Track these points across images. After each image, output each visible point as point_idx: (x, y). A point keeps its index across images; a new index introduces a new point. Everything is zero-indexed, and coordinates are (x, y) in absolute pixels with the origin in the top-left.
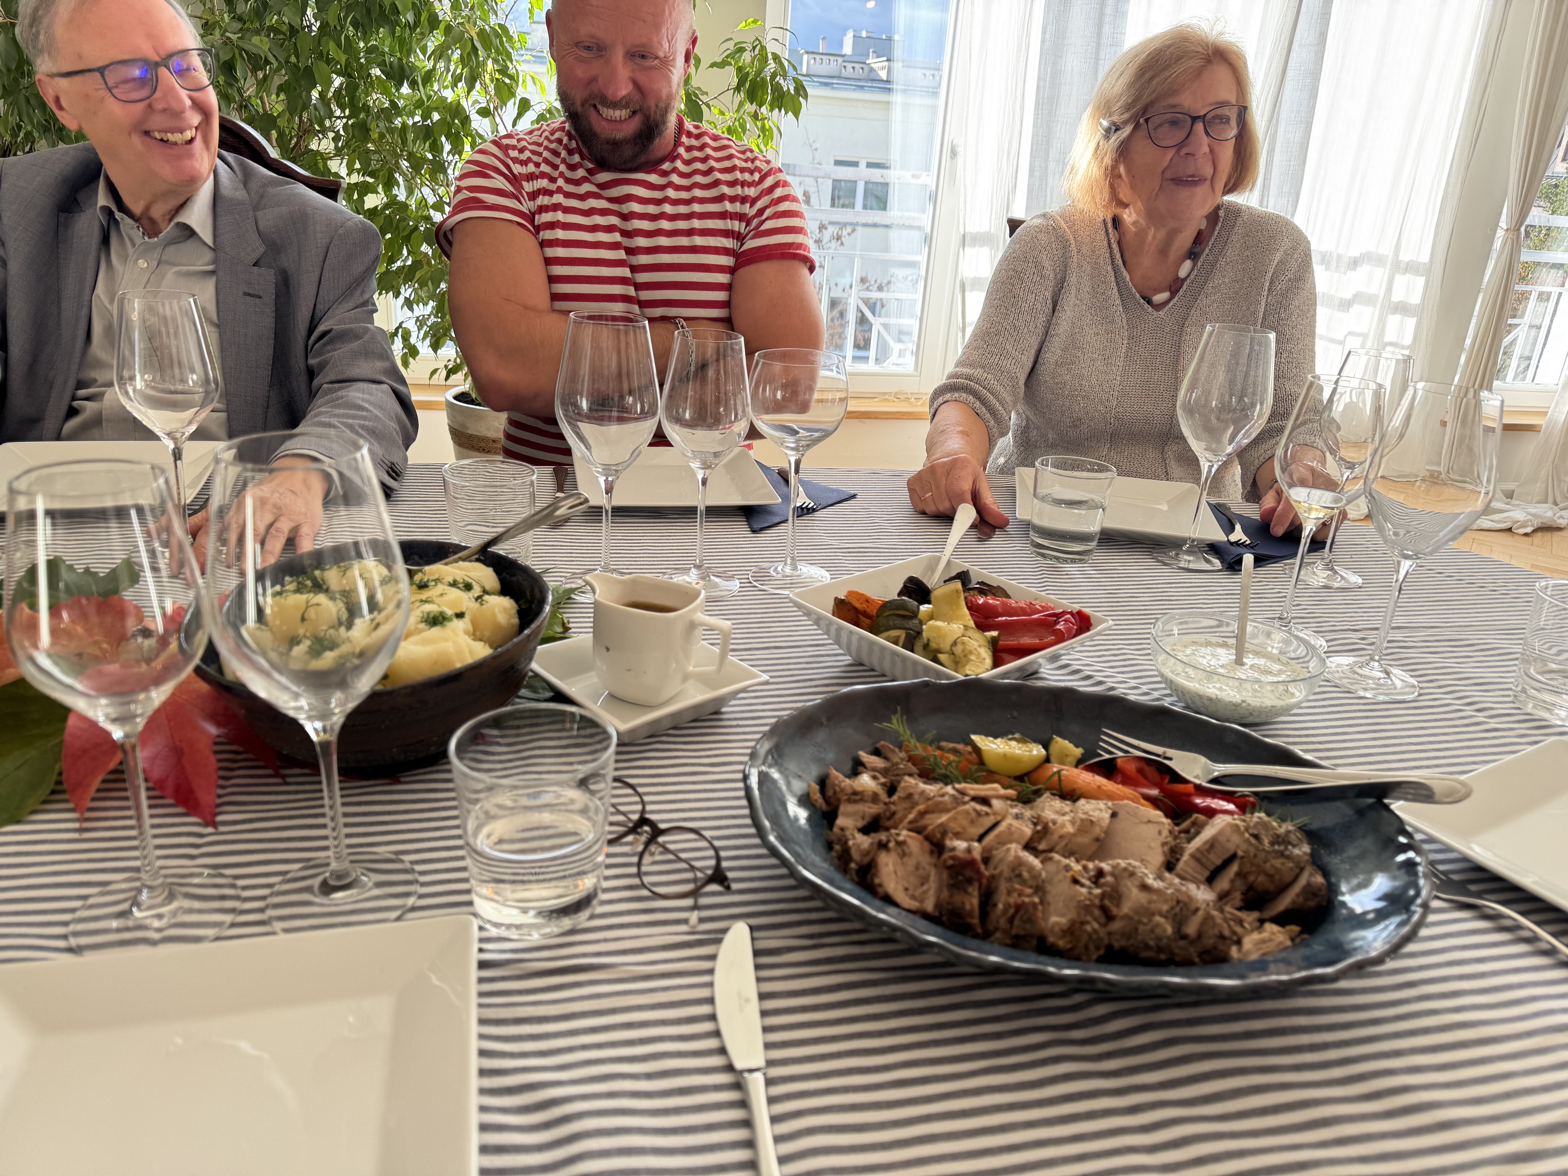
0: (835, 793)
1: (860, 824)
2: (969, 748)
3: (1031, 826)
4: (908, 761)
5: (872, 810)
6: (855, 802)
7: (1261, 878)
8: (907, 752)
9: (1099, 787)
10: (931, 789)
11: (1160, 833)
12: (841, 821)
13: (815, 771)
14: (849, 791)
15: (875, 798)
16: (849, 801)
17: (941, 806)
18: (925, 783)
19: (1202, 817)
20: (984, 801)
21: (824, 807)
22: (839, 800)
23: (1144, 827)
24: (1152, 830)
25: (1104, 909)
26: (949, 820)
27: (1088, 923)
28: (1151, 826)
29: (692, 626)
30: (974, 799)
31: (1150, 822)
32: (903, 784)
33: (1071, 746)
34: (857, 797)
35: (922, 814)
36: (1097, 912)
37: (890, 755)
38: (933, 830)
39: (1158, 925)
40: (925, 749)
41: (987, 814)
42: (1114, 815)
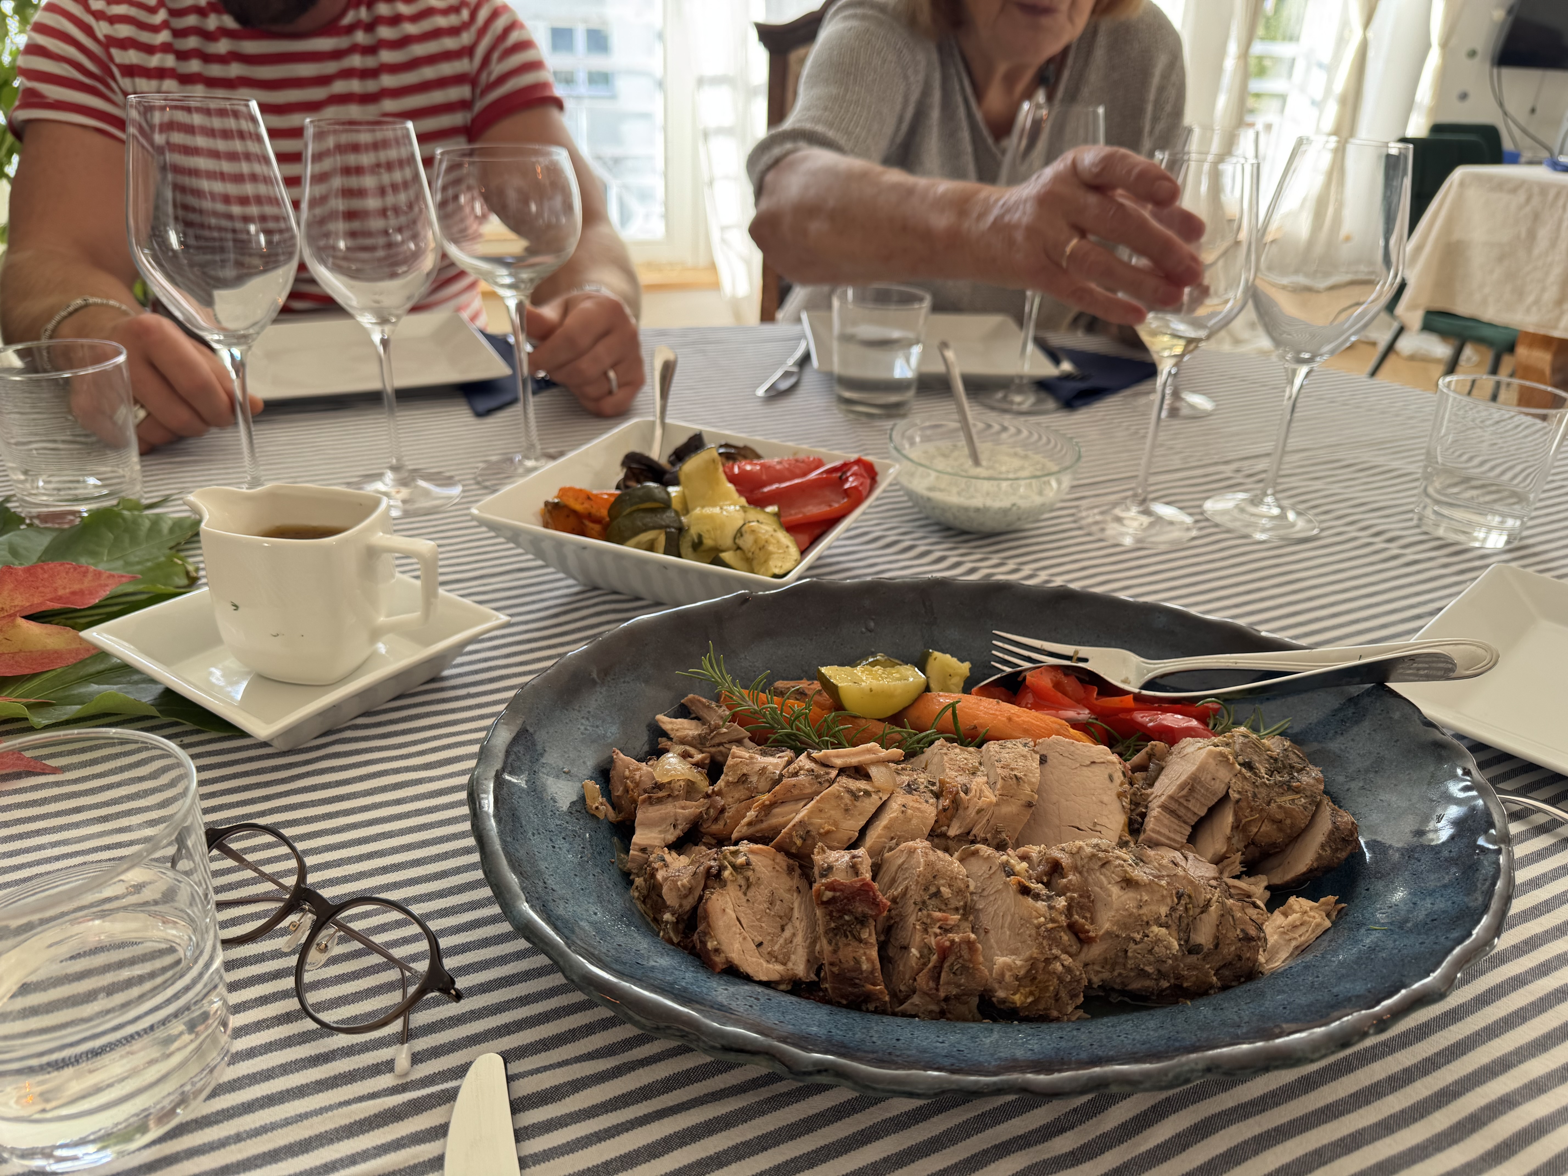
0: (627, 790)
1: (671, 837)
2: (817, 685)
3: (933, 801)
4: (733, 720)
5: (686, 810)
6: (660, 801)
7: (1266, 827)
8: (730, 708)
9: (1010, 719)
10: (775, 762)
11: (1111, 778)
12: (640, 837)
13: (590, 760)
14: (649, 784)
15: (690, 790)
16: (650, 801)
17: (796, 792)
18: (764, 754)
19: (1159, 745)
20: (859, 772)
21: (612, 815)
22: (634, 802)
23: (1086, 772)
24: (1098, 775)
25: (1074, 929)
26: (811, 813)
27: (1056, 958)
28: (1095, 768)
29: (372, 554)
30: (843, 771)
31: (1093, 763)
32: (730, 761)
33: (954, 661)
34: (661, 794)
35: (767, 809)
36: (1065, 938)
37: (704, 713)
38: (789, 834)
39: (1158, 941)
40: (756, 700)
41: (867, 794)
42: (1043, 760)
